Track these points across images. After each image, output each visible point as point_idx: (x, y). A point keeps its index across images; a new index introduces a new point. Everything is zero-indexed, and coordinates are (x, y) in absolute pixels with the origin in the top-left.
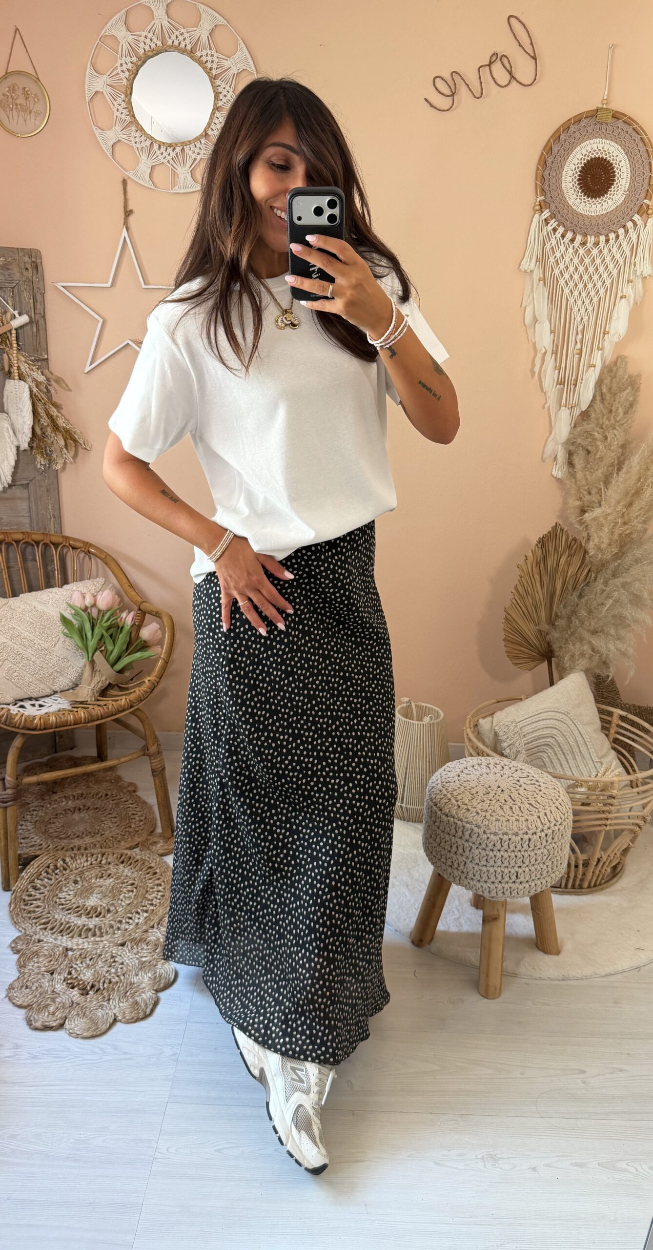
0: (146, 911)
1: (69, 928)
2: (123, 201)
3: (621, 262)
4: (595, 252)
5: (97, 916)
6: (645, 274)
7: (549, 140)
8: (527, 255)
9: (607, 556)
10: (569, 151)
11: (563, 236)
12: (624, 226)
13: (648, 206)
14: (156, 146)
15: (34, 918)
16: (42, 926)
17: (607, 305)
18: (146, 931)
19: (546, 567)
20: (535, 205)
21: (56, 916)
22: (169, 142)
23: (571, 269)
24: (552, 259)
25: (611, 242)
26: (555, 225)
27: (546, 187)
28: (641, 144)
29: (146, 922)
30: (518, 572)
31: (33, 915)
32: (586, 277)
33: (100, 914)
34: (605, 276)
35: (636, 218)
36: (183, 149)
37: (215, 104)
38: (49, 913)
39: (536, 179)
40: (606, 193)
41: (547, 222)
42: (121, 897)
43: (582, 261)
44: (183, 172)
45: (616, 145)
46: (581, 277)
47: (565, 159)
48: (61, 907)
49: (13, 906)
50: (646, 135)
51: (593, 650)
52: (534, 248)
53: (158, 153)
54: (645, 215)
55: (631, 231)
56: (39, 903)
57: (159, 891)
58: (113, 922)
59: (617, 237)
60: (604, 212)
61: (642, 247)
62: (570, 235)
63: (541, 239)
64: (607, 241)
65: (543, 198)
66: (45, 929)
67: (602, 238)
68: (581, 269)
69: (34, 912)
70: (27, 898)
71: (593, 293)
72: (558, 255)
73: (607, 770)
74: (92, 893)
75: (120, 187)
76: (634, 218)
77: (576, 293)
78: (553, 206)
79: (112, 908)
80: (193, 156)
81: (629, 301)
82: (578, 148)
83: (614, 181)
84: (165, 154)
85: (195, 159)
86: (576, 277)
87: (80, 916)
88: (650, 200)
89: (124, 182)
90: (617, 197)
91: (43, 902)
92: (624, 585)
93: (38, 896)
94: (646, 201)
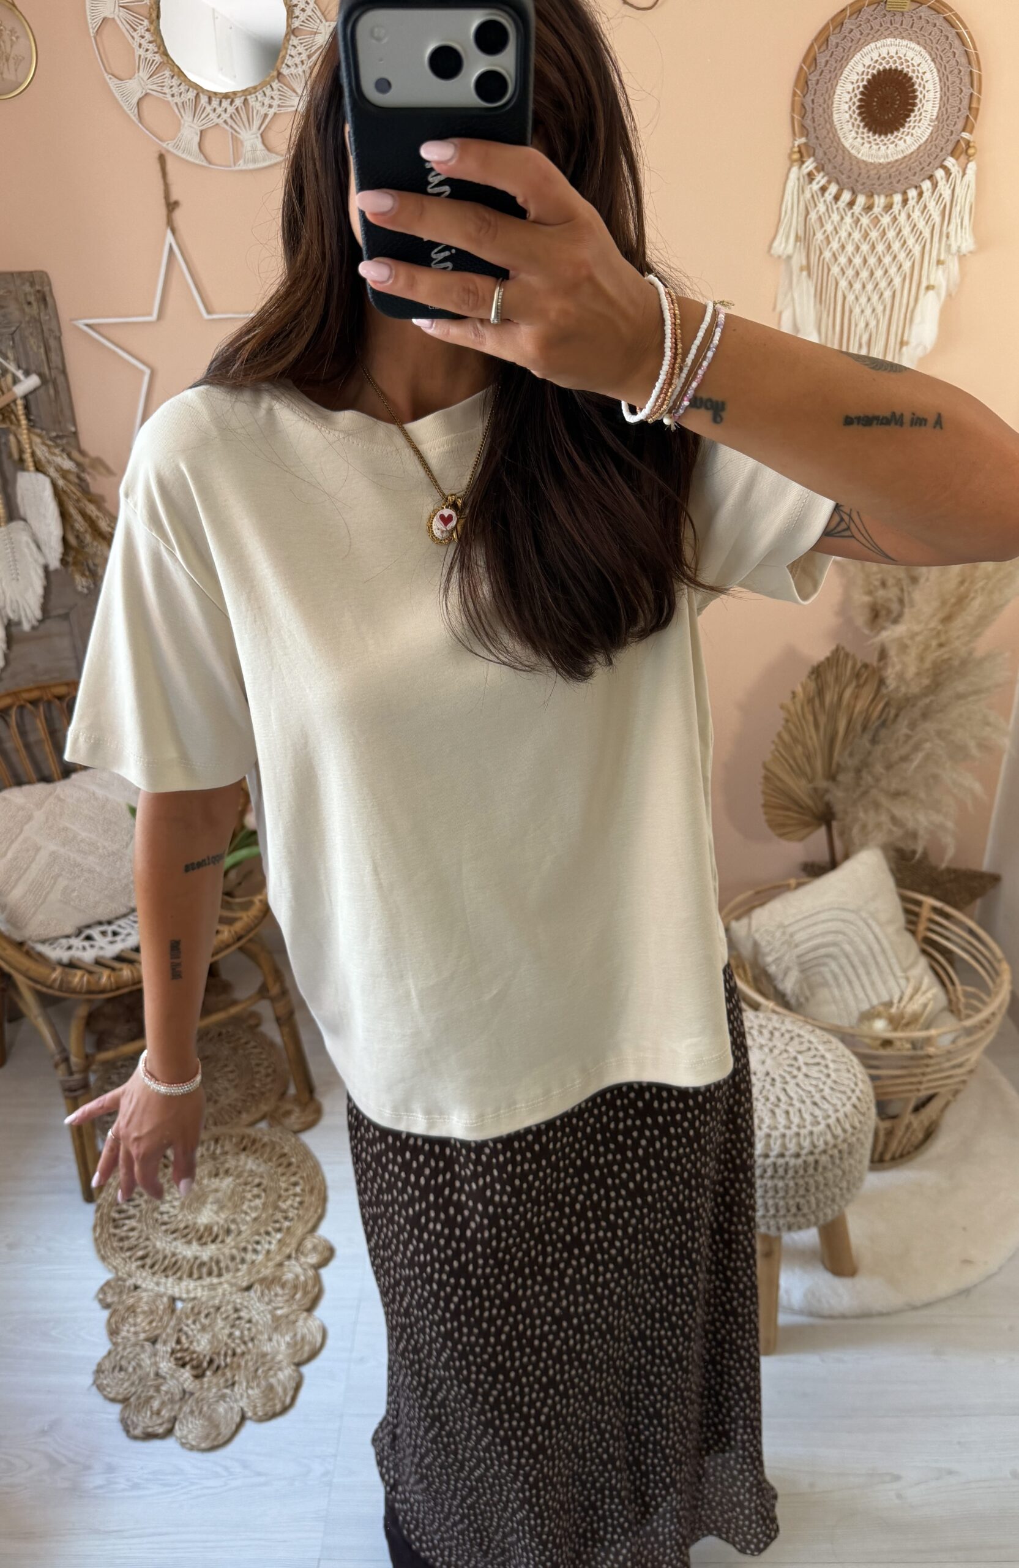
0: (279, 1230)
1: (176, 1263)
2: (161, 187)
3: (927, 234)
4: (886, 220)
5: (213, 1241)
6: (964, 250)
7: (812, 46)
8: (781, 231)
9: (915, 689)
10: (843, 61)
11: (837, 198)
12: (931, 177)
13: (968, 143)
14: (204, 99)
15: (130, 1249)
16: (139, 1263)
17: (905, 301)
18: (281, 1265)
19: (822, 703)
20: (792, 152)
21: (158, 1244)
22: (223, 90)
23: (850, 248)
24: (819, 236)
25: (911, 203)
26: (823, 182)
27: (808, 122)
28: (957, 42)
29: (280, 1249)
30: (783, 714)
31: (126, 1244)
32: (872, 261)
33: (217, 1236)
34: (902, 256)
35: (950, 162)
36: (246, 100)
37: (289, 25)
38: (147, 1239)
39: (793, 110)
40: (903, 126)
41: (810, 177)
42: (245, 1207)
43: (866, 235)
44: (250, 138)
45: (918, 48)
46: (865, 261)
47: (837, 77)
48: (164, 1228)
49: (98, 1230)
50: (965, 28)
51: (894, 820)
52: (792, 221)
53: (209, 109)
54: (963, 158)
55: (942, 184)
56: (132, 1223)
57: (295, 1195)
58: (234, 1251)
59: (921, 194)
60: (900, 156)
61: (958, 208)
62: (846, 196)
63: (802, 204)
64: (905, 201)
65: (803, 140)
66: (143, 1266)
67: (898, 198)
68: (865, 248)
69: (128, 1238)
70: (116, 1216)
71: (883, 284)
72: (829, 227)
73: (916, 990)
74: (204, 1203)
75: (158, 167)
76: (946, 163)
77: (857, 286)
78: (820, 153)
79: (233, 1227)
80: (263, 111)
81: (938, 295)
82: (858, 56)
83: (914, 105)
84: (219, 110)
85: (266, 115)
86: (858, 261)
87: (189, 1242)
88: (971, 132)
89: (162, 159)
90: (919, 131)
91: (139, 1221)
92: (939, 733)
93: (132, 1211)
94: (965, 135)
